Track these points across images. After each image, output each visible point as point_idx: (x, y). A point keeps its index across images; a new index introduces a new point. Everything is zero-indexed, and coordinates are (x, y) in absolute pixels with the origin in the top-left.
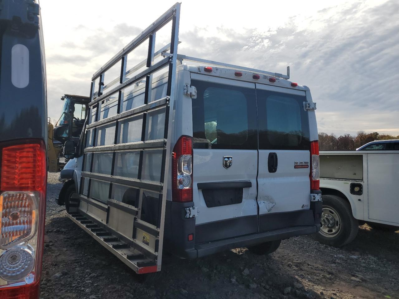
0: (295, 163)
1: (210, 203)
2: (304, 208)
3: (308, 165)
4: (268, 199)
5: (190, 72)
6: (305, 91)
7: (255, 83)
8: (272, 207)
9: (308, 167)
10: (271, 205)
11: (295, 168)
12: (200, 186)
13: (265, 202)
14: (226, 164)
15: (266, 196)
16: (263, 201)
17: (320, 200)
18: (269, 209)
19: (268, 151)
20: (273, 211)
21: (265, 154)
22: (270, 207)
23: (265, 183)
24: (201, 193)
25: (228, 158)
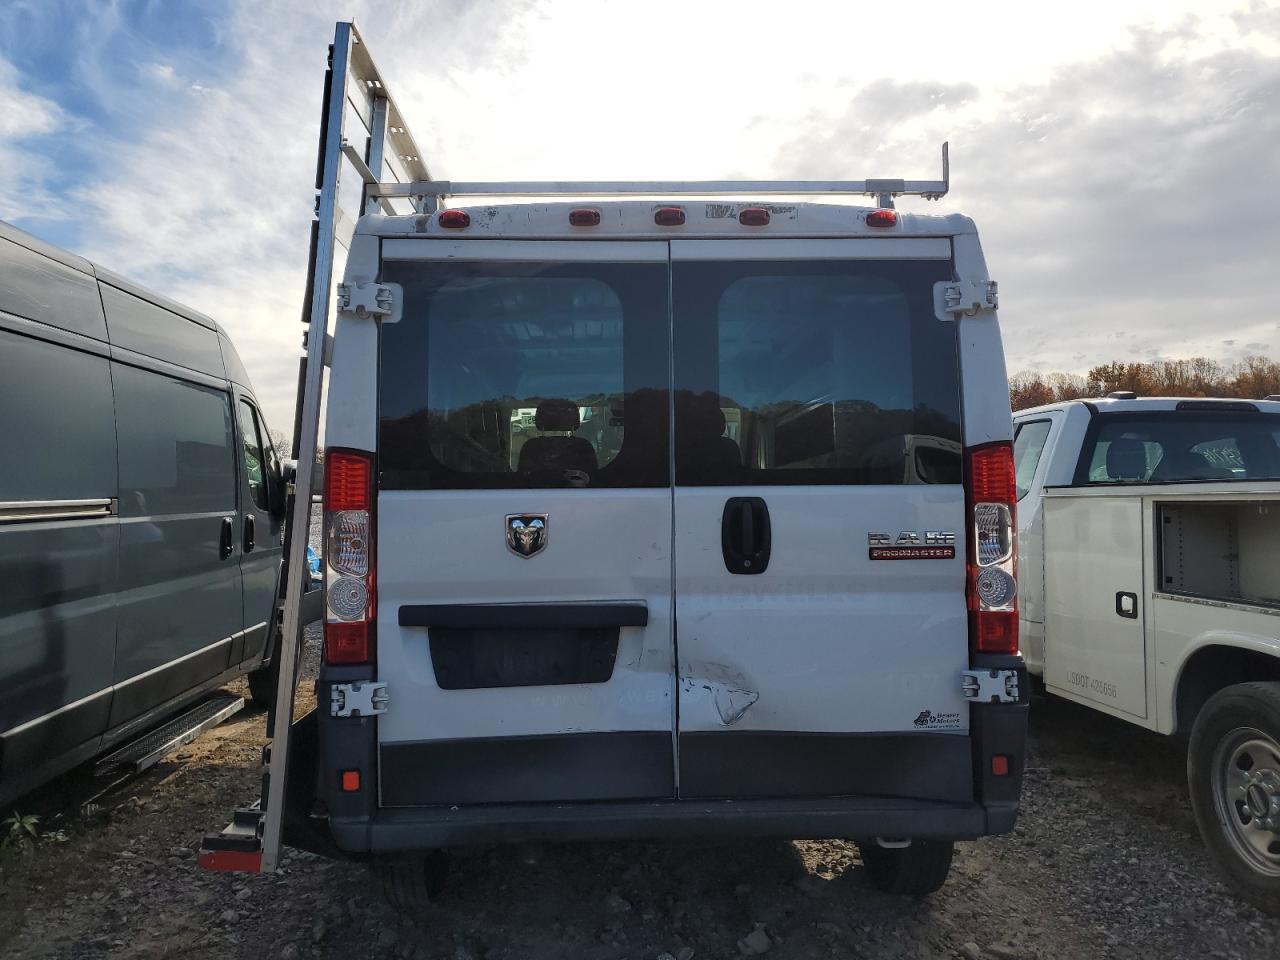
0: (871, 537)
1: (450, 675)
2: (930, 724)
3: (952, 548)
4: (726, 674)
5: (381, 238)
6: (951, 238)
7: (668, 240)
8: (744, 709)
9: (953, 556)
10: (741, 701)
11: (872, 558)
13: (714, 685)
14: (518, 540)
15: (713, 664)
16: (705, 682)
17: (1004, 698)
18: (730, 713)
19: (721, 495)
20: (748, 724)
22: (738, 707)
23: (709, 614)
24: (420, 639)
25: (527, 521)
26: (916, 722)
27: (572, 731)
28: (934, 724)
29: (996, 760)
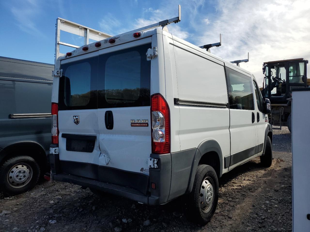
0: (132, 120)
1: (69, 148)
3: (148, 124)
4: (107, 153)
5: (61, 60)
6: (152, 36)
7: (98, 50)
8: (109, 162)
9: (148, 126)
10: (108, 160)
11: (132, 126)
12: (64, 136)
14: (75, 121)
15: (104, 150)
16: (104, 155)
17: (152, 167)
18: (107, 162)
19: (104, 110)
20: (110, 165)
21: (101, 112)
23: (104, 139)
24: (65, 140)
25: (76, 116)
26: (141, 170)
27: (87, 162)
28: (144, 172)
29: (152, 184)
